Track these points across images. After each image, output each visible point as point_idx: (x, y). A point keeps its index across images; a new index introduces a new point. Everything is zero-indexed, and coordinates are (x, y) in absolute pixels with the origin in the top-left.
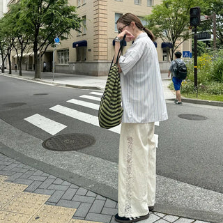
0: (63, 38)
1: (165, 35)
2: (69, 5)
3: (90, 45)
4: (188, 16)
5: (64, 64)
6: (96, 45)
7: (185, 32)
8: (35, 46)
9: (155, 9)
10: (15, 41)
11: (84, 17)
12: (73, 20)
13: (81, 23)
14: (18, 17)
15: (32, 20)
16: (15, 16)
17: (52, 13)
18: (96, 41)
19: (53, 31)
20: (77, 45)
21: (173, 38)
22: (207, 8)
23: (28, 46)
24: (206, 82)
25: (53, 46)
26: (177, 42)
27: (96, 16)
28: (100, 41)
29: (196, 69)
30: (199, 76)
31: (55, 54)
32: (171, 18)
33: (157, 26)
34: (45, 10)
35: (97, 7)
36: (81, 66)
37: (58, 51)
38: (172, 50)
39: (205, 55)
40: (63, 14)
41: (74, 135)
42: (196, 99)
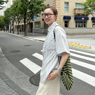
0: (37, 16)
1: (94, 13)
5: (38, 29)
8: (25, 20)
10: (16, 18)
12: (43, 7)
14: (17, 7)
15: (23, 8)
16: (16, 6)
17: (33, 4)
19: (33, 13)
23: (21, 20)
25: (33, 20)
34: (29, 3)
37: (35, 23)
40: (38, 4)
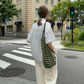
0: (10, 20)
1: (59, 19)
2: (13, 4)
3: (23, 24)
4: (69, 11)
6: (26, 24)
7: (68, 18)
9: (54, 7)
11: (21, 10)
12: (15, 11)
13: (19, 13)
17: (4, 8)
18: (27, 22)
19: (4, 16)
20: (17, 24)
21: (62, 21)
22: (77, 7)
24: (77, 41)
25: (5, 24)
26: (64, 23)
27: (27, 9)
28: (29, 22)
29: (72, 35)
30: (74, 38)
31: (5, 28)
32: (61, 12)
33: (55, 15)
34: (1, 6)
35: (27, 5)
36: (19, 34)
37: (7, 26)
38: (62, 26)
39: (76, 29)
40: (10, 8)
41: (15, 68)
42: (73, 49)
